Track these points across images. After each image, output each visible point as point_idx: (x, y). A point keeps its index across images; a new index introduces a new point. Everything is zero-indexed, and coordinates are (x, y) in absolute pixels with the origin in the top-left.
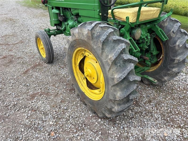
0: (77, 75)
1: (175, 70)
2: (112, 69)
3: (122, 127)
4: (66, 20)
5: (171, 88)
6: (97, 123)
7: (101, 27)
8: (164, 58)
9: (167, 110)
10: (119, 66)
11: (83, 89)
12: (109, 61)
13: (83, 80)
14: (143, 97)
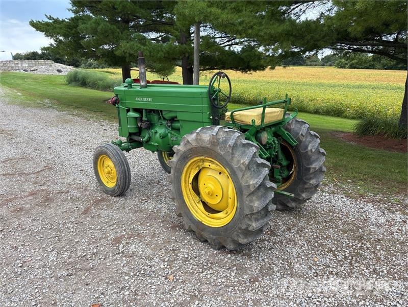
0: (188, 199)
1: (313, 182)
2: (246, 176)
3: (261, 259)
4: (151, 126)
5: (313, 212)
6: (226, 260)
7: (226, 131)
8: (297, 168)
9: (312, 235)
10: (254, 171)
11: (198, 216)
12: (242, 166)
13: (197, 204)
14: (279, 225)
